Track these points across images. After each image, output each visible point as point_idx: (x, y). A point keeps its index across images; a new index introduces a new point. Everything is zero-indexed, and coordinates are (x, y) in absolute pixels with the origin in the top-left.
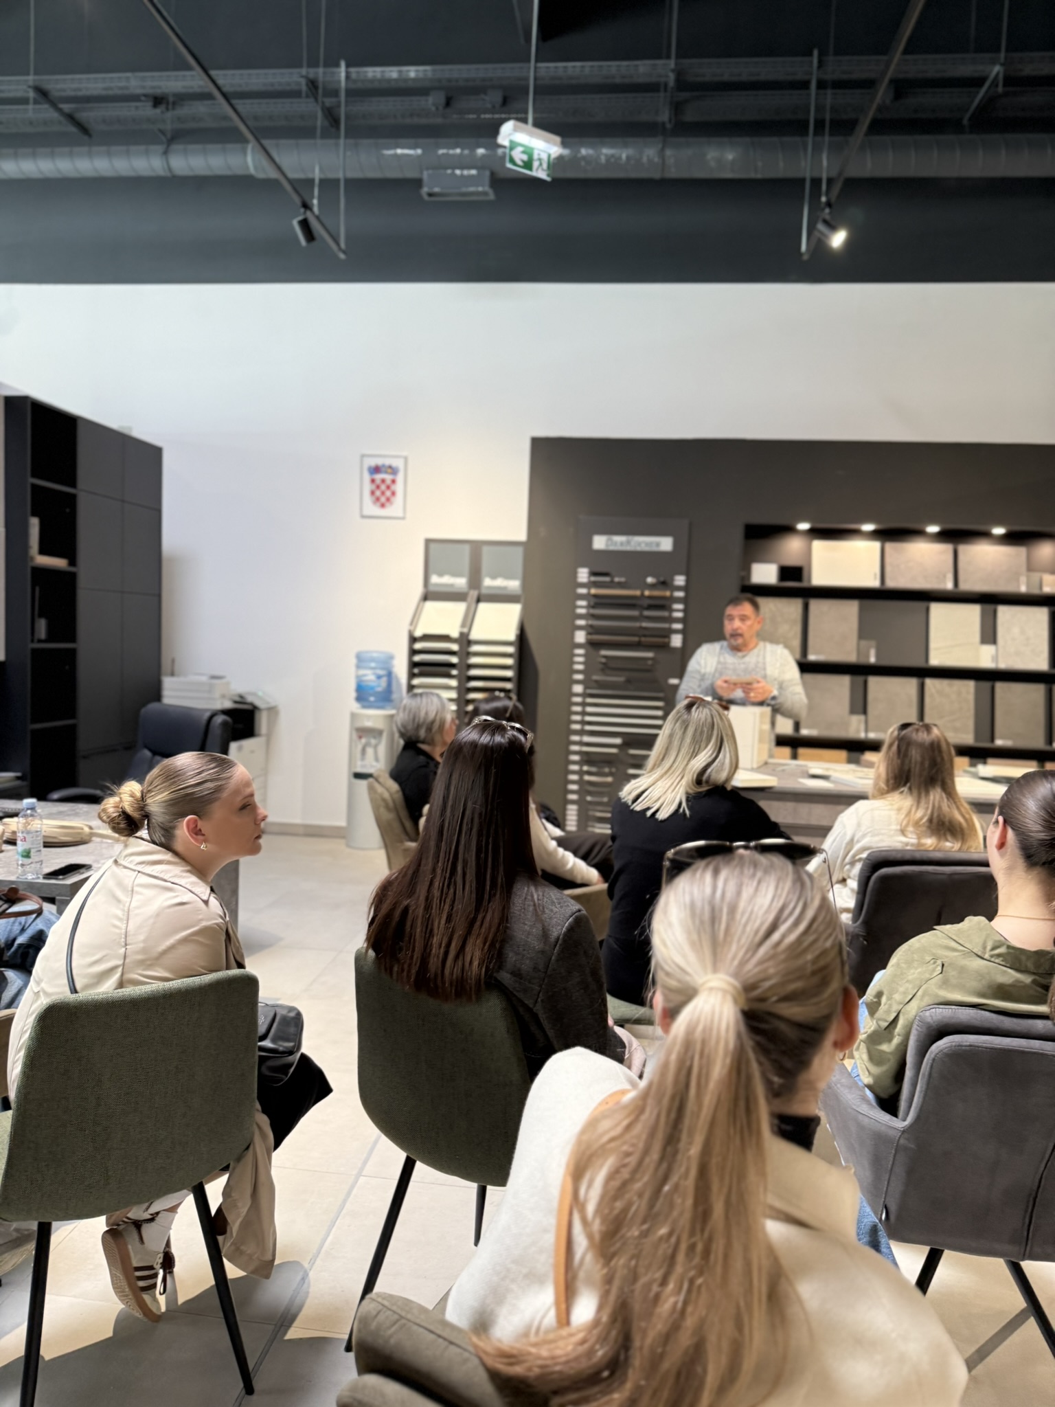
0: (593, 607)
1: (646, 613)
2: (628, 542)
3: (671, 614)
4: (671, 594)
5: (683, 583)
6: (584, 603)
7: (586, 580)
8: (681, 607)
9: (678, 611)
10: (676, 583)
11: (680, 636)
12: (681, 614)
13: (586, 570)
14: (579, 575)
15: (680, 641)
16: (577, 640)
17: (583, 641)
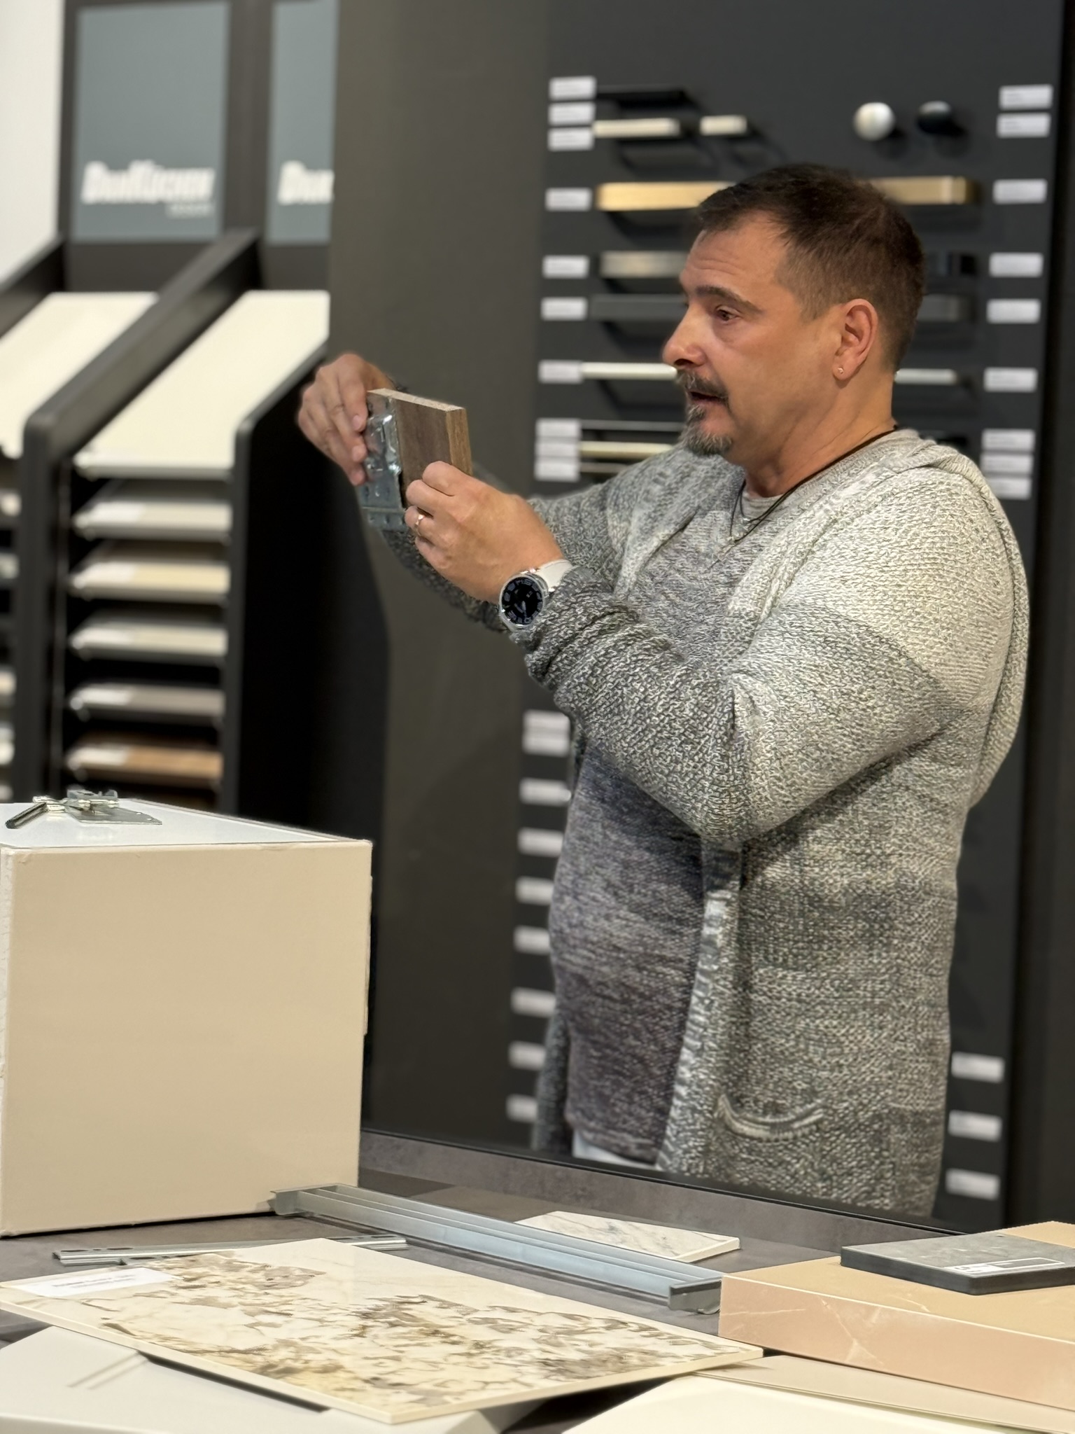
3: (976, 311)
4: (979, 193)
5: (1039, 126)
6: (575, 266)
7: (581, 140)
8: (1030, 264)
9: (1015, 288)
10: (1009, 126)
11: (1024, 439)
12: (1027, 311)
13: (585, 86)
14: (558, 114)
15: (1025, 464)
16: (546, 467)
17: (570, 470)
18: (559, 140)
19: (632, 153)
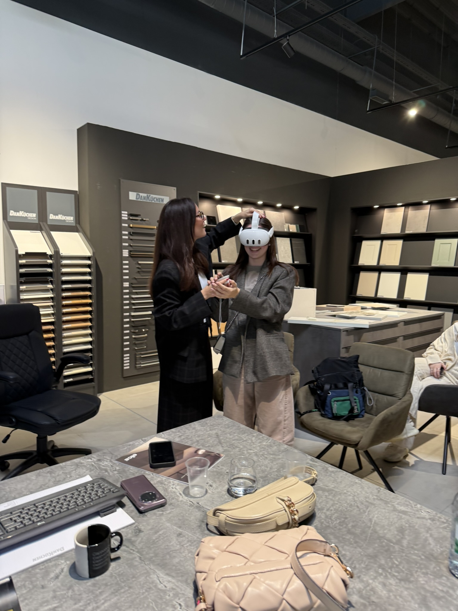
0: (131, 235)
2: (148, 197)
6: (127, 233)
7: (126, 218)
13: (126, 213)
14: (123, 215)
16: (124, 255)
17: (127, 255)
18: (123, 218)
19: (133, 220)
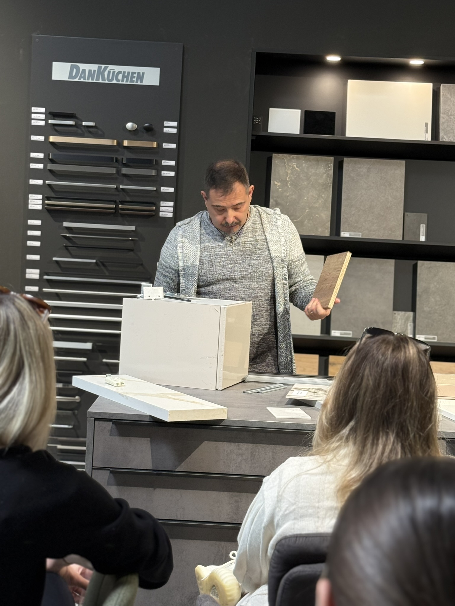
0: (52, 161)
1: (125, 171)
2: (100, 73)
3: (159, 173)
4: (159, 145)
5: (174, 131)
6: (41, 155)
7: (42, 123)
8: (173, 163)
9: (169, 168)
10: (166, 130)
11: (171, 204)
12: (172, 174)
13: (43, 110)
14: (33, 116)
15: (171, 209)
16: (31, 207)
17: (40, 207)
18: (34, 123)
19: (56, 128)
